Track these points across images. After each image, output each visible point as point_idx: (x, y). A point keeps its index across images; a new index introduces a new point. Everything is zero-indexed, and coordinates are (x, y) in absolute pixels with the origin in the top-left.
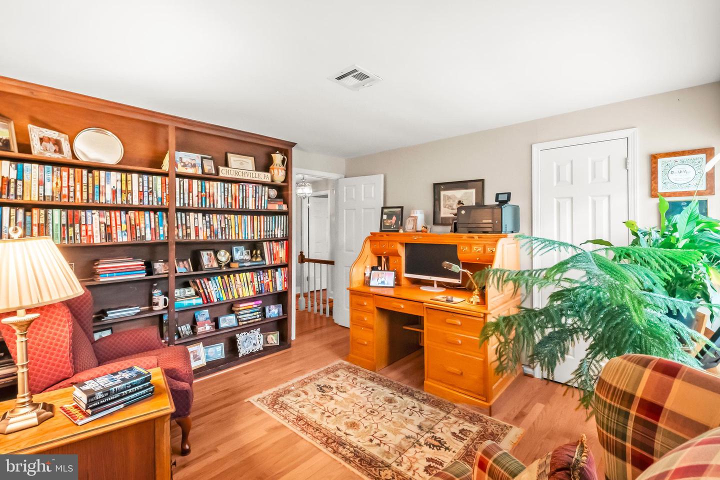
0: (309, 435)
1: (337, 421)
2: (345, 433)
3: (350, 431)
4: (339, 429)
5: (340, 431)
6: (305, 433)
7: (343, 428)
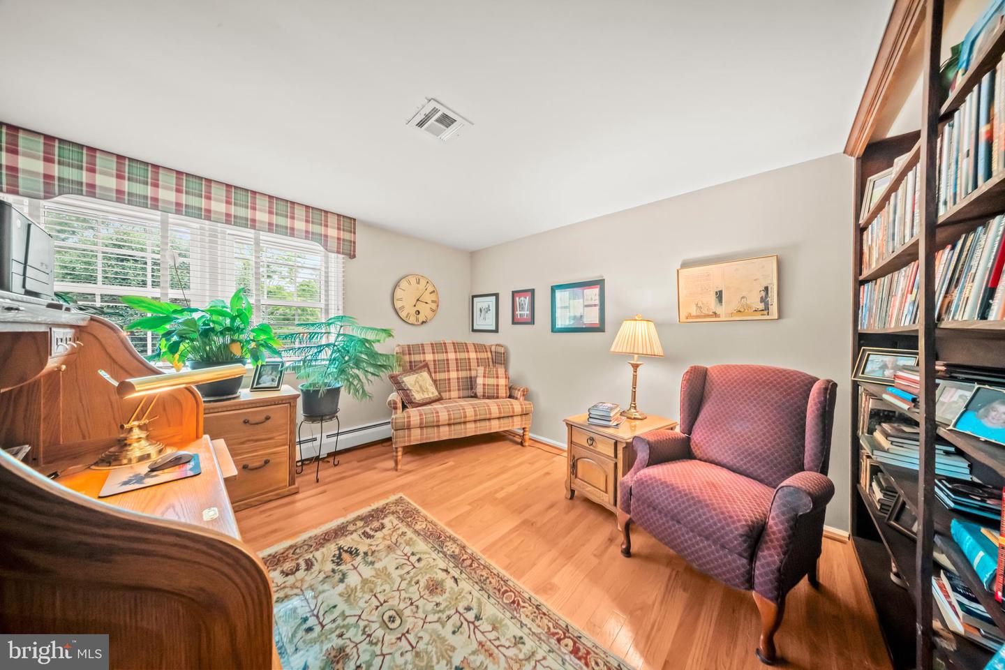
0: (495, 572)
1: (456, 598)
2: (449, 573)
3: (441, 575)
4: (456, 580)
5: (454, 577)
6: (501, 575)
7: (449, 583)
